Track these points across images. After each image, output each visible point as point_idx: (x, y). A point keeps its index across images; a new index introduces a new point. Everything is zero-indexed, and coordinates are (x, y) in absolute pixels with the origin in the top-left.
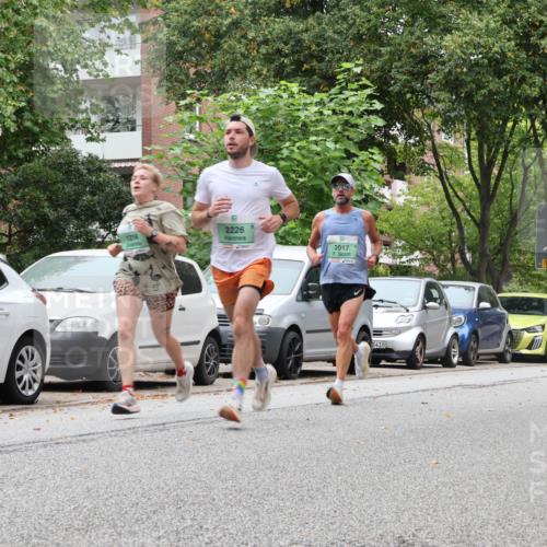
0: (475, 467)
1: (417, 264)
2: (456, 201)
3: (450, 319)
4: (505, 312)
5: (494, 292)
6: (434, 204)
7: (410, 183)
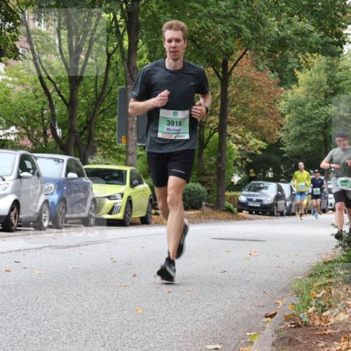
0: (59, 318)
1: (12, 138)
2: (47, 82)
3: (42, 187)
4: (89, 181)
5: (80, 163)
6: (29, 85)
7: (6, 64)
